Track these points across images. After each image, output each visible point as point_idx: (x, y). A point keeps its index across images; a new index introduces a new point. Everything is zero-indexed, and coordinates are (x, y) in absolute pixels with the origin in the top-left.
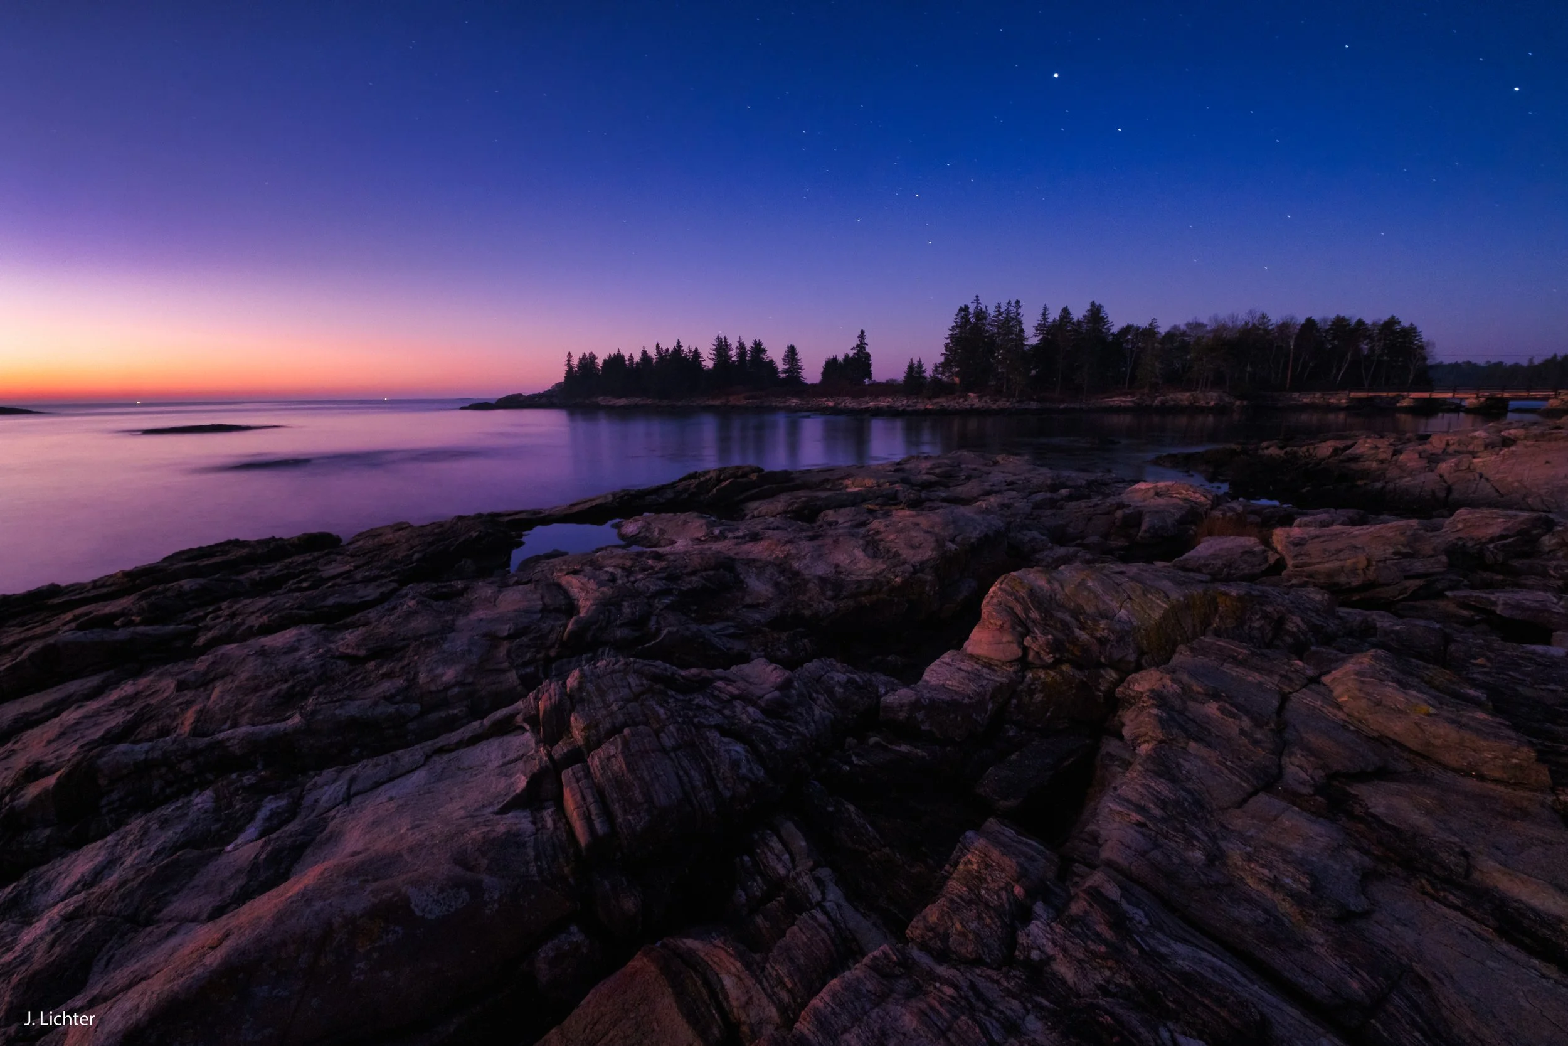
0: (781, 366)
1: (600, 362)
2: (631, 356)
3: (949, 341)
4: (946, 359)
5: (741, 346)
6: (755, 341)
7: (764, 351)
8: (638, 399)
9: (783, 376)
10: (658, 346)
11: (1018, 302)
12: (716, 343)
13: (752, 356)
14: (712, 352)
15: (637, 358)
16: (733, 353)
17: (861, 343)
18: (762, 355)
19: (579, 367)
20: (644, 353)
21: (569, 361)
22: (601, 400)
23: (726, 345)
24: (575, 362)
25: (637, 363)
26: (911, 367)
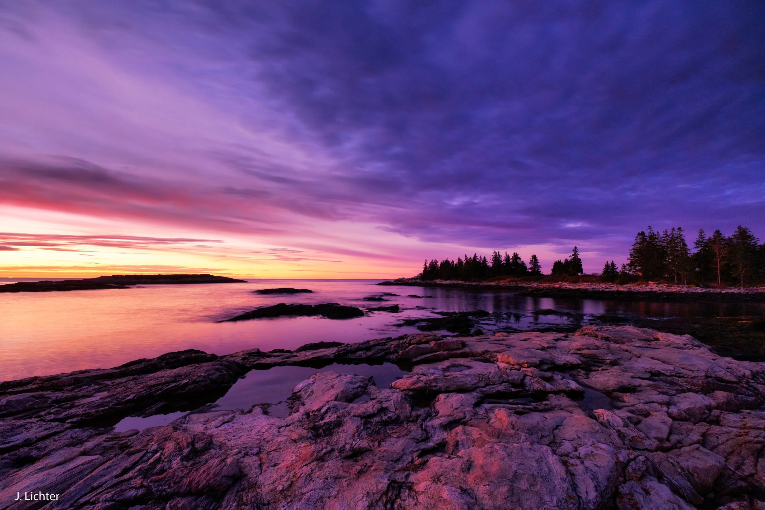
0: (528, 266)
1: (439, 264)
2: (453, 261)
3: (632, 252)
4: (631, 262)
5: (507, 256)
6: (515, 254)
7: (519, 258)
8: (455, 281)
9: (530, 271)
10: (466, 256)
11: (680, 228)
12: (493, 255)
13: (513, 261)
14: (492, 259)
15: (456, 262)
16: (503, 259)
17: (575, 254)
18: (518, 260)
19: (430, 266)
20: (459, 259)
21: (426, 263)
22: (438, 281)
23: (499, 256)
24: (428, 264)
25: (456, 265)
26: (607, 266)
